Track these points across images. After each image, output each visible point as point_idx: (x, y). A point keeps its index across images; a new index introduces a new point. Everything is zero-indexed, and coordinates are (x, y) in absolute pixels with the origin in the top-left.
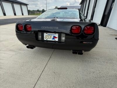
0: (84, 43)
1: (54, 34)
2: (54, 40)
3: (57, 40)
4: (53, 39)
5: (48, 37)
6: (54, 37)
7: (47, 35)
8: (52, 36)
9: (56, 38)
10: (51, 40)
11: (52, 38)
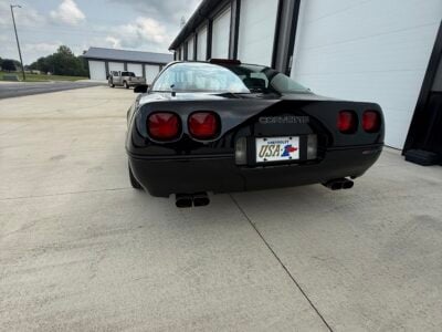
0: (365, 153)
1: (287, 139)
2: (287, 158)
3: (295, 155)
4: (285, 154)
5: (268, 151)
6: (289, 149)
7: (266, 143)
8: (282, 146)
9: (294, 150)
10: (280, 158)
11: (281, 153)
